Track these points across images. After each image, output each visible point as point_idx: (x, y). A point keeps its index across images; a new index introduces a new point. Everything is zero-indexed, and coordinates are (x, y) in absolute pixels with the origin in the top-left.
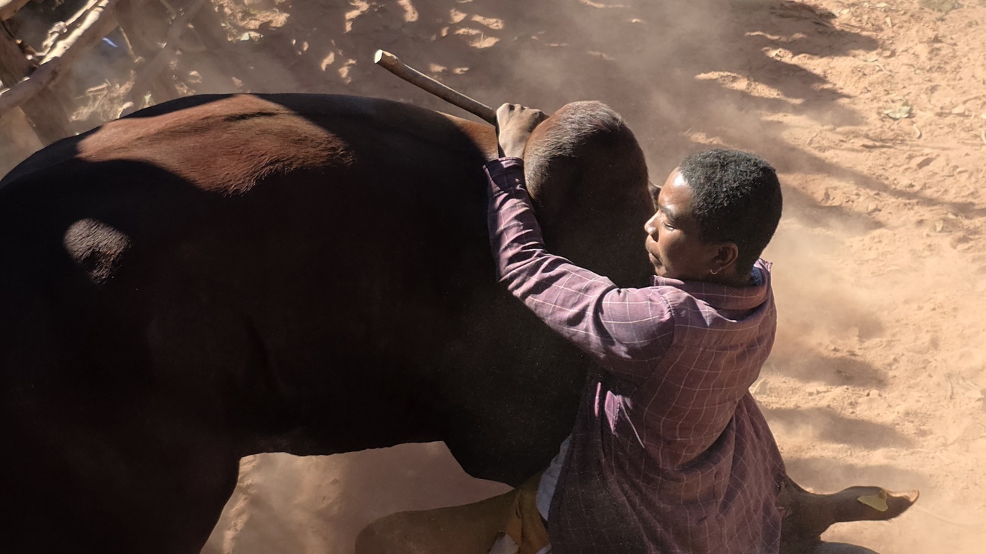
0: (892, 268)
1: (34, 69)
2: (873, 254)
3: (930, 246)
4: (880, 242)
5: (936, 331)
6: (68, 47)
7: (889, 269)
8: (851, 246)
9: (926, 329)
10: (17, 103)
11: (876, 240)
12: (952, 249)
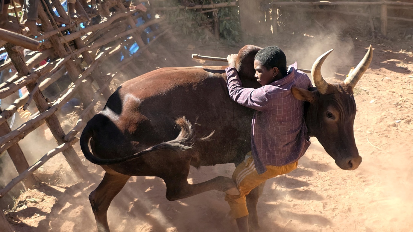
0: (335, 183)
1: (50, 107)
2: (328, 178)
3: (348, 176)
4: (331, 174)
5: (350, 206)
6: (61, 101)
7: (334, 183)
8: (321, 175)
9: (346, 205)
10: (44, 119)
11: (330, 173)
12: (356, 177)
